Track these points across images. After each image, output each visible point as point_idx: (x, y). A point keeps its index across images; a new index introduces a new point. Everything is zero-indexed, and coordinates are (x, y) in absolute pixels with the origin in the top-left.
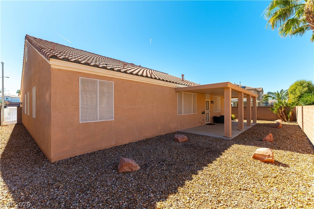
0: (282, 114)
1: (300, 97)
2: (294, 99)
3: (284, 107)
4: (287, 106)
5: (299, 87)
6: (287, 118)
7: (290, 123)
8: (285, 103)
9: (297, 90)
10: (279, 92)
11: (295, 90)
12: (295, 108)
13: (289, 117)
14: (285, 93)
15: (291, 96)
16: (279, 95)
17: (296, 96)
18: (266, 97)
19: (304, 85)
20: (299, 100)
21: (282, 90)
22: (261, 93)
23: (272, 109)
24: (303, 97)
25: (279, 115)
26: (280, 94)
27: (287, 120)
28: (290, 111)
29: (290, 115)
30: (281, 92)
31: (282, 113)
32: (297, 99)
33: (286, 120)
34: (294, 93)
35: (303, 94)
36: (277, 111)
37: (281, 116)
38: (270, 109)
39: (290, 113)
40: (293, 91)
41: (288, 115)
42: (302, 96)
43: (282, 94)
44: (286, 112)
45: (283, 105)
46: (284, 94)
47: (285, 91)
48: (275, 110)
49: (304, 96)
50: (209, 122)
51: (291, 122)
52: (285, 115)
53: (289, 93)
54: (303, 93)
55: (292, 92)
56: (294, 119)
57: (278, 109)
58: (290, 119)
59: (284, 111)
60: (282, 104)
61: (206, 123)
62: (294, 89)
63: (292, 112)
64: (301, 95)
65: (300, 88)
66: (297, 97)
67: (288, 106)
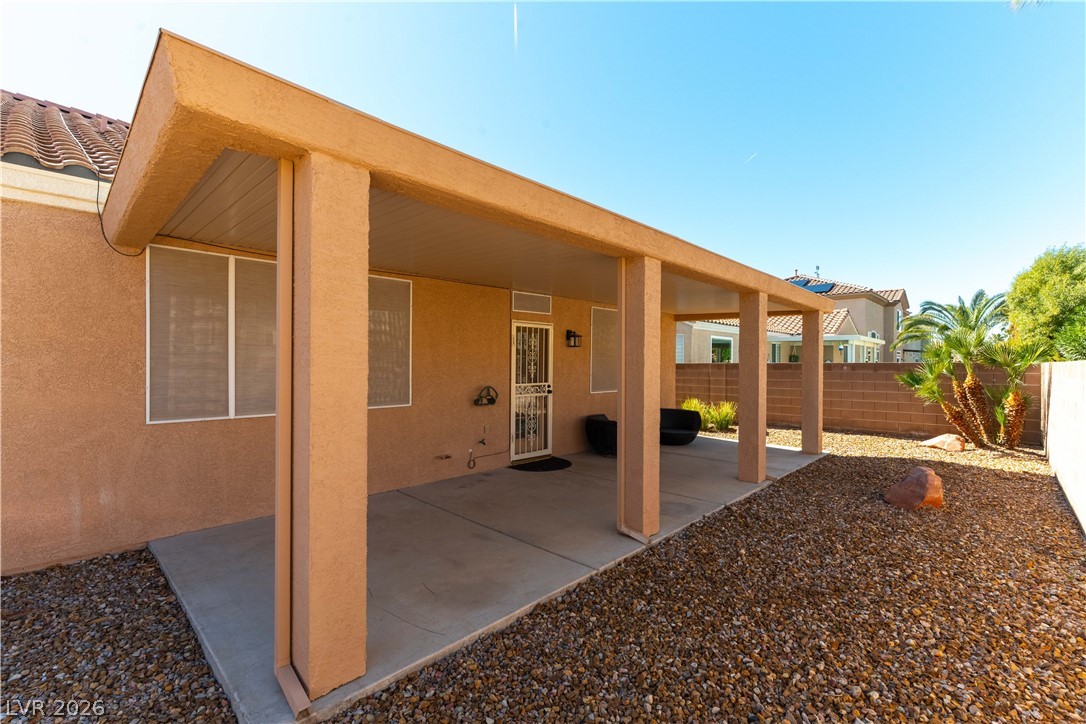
0: (967, 405)
1: (1058, 323)
2: (1030, 331)
3: (977, 368)
4: (994, 361)
5: (1054, 279)
6: (992, 429)
7: (1004, 455)
8: (980, 343)
9: (1044, 292)
10: (968, 305)
11: (1035, 292)
12: (1033, 375)
13: (1000, 419)
14: (992, 308)
15: (1020, 319)
16: (968, 316)
17: (1042, 319)
18: (911, 326)
19: (1077, 271)
20: (1056, 335)
21: (979, 296)
22: (899, 310)
23: (913, 379)
24: (1072, 322)
25: (950, 409)
26: (969, 311)
27: (989, 437)
28: (1007, 389)
29: (1007, 411)
30: (975, 301)
31: (964, 397)
32: (1044, 330)
33: (985, 438)
34: (1031, 303)
35: (1071, 311)
36: (935, 388)
37: (958, 417)
38: (901, 379)
39: (1010, 401)
40: (1027, 297)
41: (999, 410)
42: (1069, 320)
43: (979, 312)
44: (985, 398)
45: (968, 355)
46: (988, 312)
47: (992, 300)
48: (928, 384)
49: (1076, 317)
50: (548, 451)
51: (1011, 448)
52: (982, 411)
53: (1011, 307)
54: (1072, 304)
55: (1021, 301)
56: (1029, 434)
57: (940, 376)
58: (1007, 433)
59: (976, 390)
60: (963, 350)
61: (514, 457)
62: (1031, 290)
63: (1016, 394)
64: (1063, 312)
65: (1059, 282)
66: (1047, 324)
67: (1000, 359)
